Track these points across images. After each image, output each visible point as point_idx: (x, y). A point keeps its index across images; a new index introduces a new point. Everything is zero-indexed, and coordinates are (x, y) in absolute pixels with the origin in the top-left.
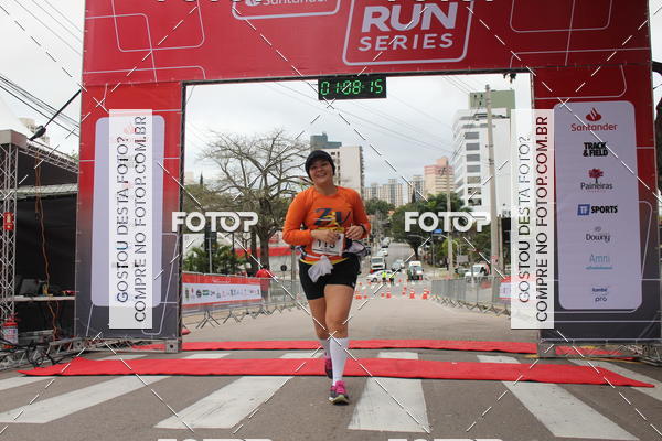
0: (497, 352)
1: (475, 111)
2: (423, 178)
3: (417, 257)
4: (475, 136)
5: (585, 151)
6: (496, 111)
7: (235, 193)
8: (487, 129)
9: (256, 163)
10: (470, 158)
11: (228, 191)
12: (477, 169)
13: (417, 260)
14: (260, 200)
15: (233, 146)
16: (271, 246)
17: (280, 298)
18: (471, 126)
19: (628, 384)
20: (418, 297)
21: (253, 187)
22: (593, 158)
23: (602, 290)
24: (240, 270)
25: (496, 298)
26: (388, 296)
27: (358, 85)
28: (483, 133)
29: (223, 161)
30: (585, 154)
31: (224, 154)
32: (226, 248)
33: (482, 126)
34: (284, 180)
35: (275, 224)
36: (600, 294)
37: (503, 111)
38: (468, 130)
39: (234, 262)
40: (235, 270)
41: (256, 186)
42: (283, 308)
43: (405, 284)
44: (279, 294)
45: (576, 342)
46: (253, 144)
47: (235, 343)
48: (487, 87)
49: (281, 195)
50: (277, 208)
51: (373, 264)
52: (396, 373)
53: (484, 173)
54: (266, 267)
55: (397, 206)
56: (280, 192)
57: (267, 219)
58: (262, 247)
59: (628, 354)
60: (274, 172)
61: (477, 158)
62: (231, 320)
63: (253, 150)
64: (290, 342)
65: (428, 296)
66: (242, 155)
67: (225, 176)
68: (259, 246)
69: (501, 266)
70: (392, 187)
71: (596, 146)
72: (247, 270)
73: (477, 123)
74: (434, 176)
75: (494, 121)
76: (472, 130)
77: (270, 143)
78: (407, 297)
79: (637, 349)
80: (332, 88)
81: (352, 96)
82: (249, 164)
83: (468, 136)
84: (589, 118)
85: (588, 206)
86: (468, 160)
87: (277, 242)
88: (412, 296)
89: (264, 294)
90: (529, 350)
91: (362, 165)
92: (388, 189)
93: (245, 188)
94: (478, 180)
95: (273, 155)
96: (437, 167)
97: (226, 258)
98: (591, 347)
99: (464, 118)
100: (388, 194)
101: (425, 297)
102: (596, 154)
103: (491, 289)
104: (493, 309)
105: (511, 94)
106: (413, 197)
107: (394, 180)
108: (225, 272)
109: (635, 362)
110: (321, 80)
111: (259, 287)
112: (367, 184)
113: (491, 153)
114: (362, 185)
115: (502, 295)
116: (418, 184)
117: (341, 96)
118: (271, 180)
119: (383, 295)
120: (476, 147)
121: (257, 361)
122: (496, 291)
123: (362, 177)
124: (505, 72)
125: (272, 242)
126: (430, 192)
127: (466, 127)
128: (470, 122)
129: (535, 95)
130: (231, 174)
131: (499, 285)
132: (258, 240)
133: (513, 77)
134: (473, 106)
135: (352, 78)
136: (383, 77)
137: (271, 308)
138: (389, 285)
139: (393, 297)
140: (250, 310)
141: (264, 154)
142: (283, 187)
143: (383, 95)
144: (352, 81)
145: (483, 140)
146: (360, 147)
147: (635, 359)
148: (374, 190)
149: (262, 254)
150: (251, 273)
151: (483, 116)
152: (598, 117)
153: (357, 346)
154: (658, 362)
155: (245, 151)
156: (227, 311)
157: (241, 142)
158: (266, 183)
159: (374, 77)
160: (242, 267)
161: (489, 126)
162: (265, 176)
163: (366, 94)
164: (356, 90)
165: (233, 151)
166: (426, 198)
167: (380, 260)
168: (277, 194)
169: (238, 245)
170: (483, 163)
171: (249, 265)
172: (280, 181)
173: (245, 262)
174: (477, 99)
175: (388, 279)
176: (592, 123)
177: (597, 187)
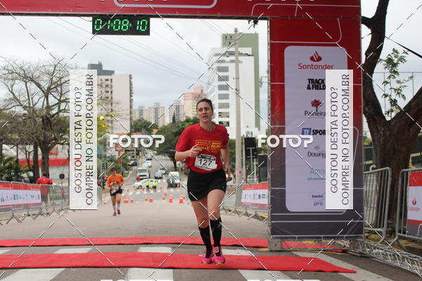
0: (237, 246)
1: (225, 49)
2: (182, 102)
3: (176, 169)
4: (226, 69)
5: (309, 86)
6: (243, 50)
7: (19, 110)
8: (234, 65)
9: (39, 86)
10: (221, 88)
11: (13, 109)
12: (226, 97)
13: (176, 170)
14: (42, 117)
15: (18, 70)
16: (51, 157)
17: (58, 202)
18: (223, 61)
19: (337, 270)
20: (176, 202)
21: (37, 106)
22: (315, 91)
23: (319, 196)
24: (23, 178)
25: (239, 203)
26: (151, 201)
27: (126, 24)
28: (232, 67)
29: (10, 83)
30: (309, 88)
31: (10, 76)
32: (11, 159)
33: (232, 61)
34: (64, 101)
35: (55, 139)
36: (318, 200)
37: (249, 50)
38: (219, 65)
39: (17, 170)
40: (19, 178)
41: (39, 106)
42: (60, 211)
43: (166, 190)
44: (57, 198)
45: (298, 238)
46: (37, 69)
47: (15, 241)
48: (236, 30)
49: (61, 114)
50: (57, 124)
51: (139, 174)
52: (152, 264)
53: (232, 100)
54: (47, 175)
55: (160, 125)
56: (60, 111)
57: (48, 134)
58: (43, 158)
59: (339, 248)
60: (55, 94)
61: (227, 87)
62: (14, 221)
63: (37, 74)
64: (64, 240)
65: (184, 201)
66: (27, 78)
67: (11, 96)
68: (40, 157)
69: (244, 176)
70: (156, 110)
71: (317, 81)
72: (29, 177)
73: (228, 59)
74: (191, 101)
75: (241, 58)
76: (223, 65)
77: (52, 69)
78: (166, 201)
79: (345, 243)
80: (104, 25)
81: (120, 33)
82: (32, 87)
83: (220, 69)
84: (312, 59)
85: (310, 129)
86: (219, 90)
87: (57, 154)
88: (171, 201)
89: (44, 198)
90: (263, 245)
91: (131, 90)
92: (153, 111)
93: (29, 107)
94: (227, 106)
95: (55, 80)
96: (193, 94)
97: (10, 167)
98: (310, 242)
99: (216, 55)
100: (153, 115)
101: (181, 201)
102: (317, 88)
103: (234, 195)
104: (236, 212)
105: (256, 36)
106: (174, 118)
107: (158, 104)
108: (9, 179)
109: (344, 253)
110: (95, 17)
111: (38, 193)
112: (135, 107)
113: (237, 83)
114: (131, 107)
115: (243, 200)
116: (178, 108)
117: (111, 32)
118: (52, 100)
119: (146, 200)
120: (226, 78)
121: (34, 256)
122: (239, 197)
123: (131, 101)
124: (249, 19)
125: (52, 153)
126: (187, 115)
127: (219, 62)
128: (222, 58)
129: (271, 39)
130: (16, 94)
131: (241, 192)
132: (40, 151)
133: (256, 22)
134: (224, 45)
135: (121, 17)
136: (148, 17)
137: (50, 210)
138: (152, 192)
139: (154, 201)
140: (31, 213)
141: (46, 78)
142: (62, 107)
143: (147, 33)
144: (121, 20)
145: (231, 73)
146: (130, 76)
147: (344, 251)
148: (141, 112)
149: (43, 164)
150: (32, 180)
151: (232, 54)
152: (319, 59)
153: (122, 242)
154: (360, 253)
155: (30, 75)
156: (10, 213)
157: (26, 67)
158: (48, 103)
159: (140, 17)
160: (25, 175)
161: (237, 62)
162: (47, 97)
163: (133, 31)
164: (125, 27)
165: (19, 74)
166: (183, 119)
167: (145, 171)
168: (57, 113)
169: (22, 156)
170: (231, 93)
171: (31, 174)
172: (60, 101)
173: (27, 171)
174: (228, 39)
175: (151, 186)
176: (315, 63)
177: (317, 114)
